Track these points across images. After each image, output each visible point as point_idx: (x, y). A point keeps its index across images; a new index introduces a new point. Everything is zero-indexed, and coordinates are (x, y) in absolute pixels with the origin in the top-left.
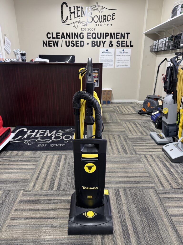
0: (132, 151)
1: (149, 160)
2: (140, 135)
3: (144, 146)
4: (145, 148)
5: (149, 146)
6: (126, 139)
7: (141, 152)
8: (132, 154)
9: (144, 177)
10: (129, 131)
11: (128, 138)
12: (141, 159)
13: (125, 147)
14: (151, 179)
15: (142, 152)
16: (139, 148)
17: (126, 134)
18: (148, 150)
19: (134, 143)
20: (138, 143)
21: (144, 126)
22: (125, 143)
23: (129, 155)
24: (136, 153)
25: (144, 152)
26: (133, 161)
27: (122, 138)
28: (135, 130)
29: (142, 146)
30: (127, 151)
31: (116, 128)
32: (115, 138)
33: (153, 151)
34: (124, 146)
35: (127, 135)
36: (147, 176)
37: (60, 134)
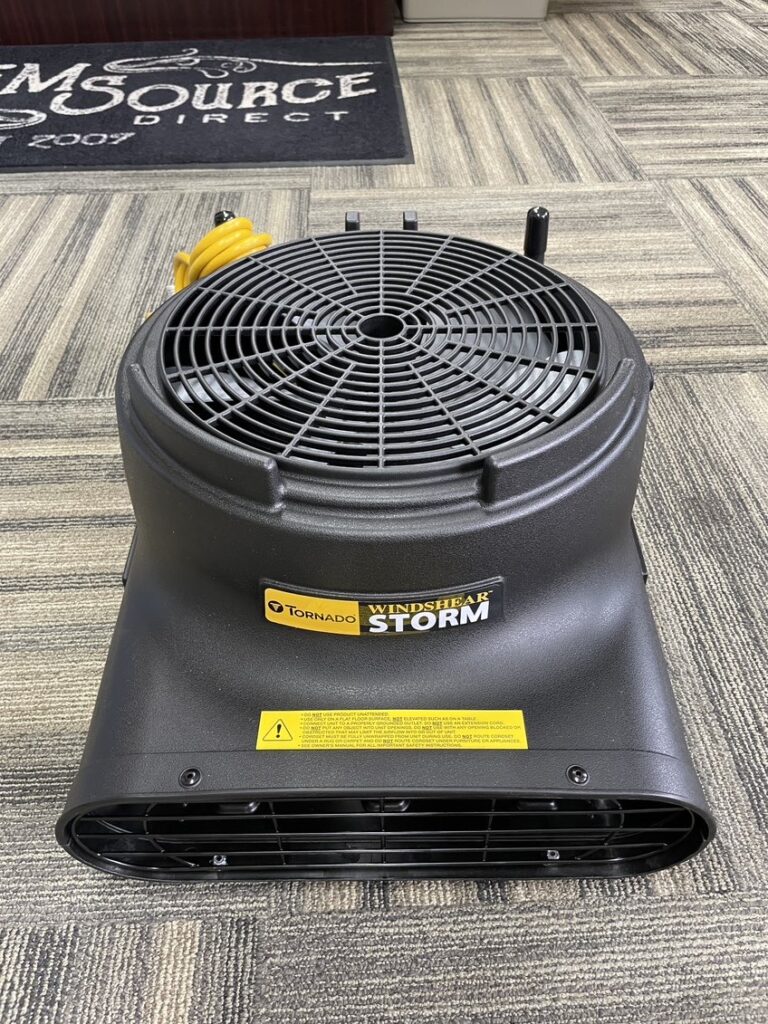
0: (611, 162)
1: (724, 205)
2: (658, 77)
3: (690, 131)
4: (696, 141)
5: (721, 131)
6: (564, 100)
7: (667, 167)
8: (610, 177)
9: (696, 303)
10: (587, 59)
11: (583, 92)
12: (672, 206)
13: (558, 139)
14: (746, 316)
15: (680, 163)
16: (657, 142)
17: (572, 73)
18: (717, 154)
19: (625, 120)
20: (646, 120)
21: (684, 35)
22: (557, 121)
23: (589, 184)
24: (635, 172)
25: (691, 162)
26: (616, 216)
27: (542, 97)
28: (627, 53)
29: (675, 131)
30: (571, 163)
31: (504, 42)
32: (490, 97)
33: (753, 156)
34: (554, 133)
35: (576, 77)
36: (716, 296)
37: (108, 78)
